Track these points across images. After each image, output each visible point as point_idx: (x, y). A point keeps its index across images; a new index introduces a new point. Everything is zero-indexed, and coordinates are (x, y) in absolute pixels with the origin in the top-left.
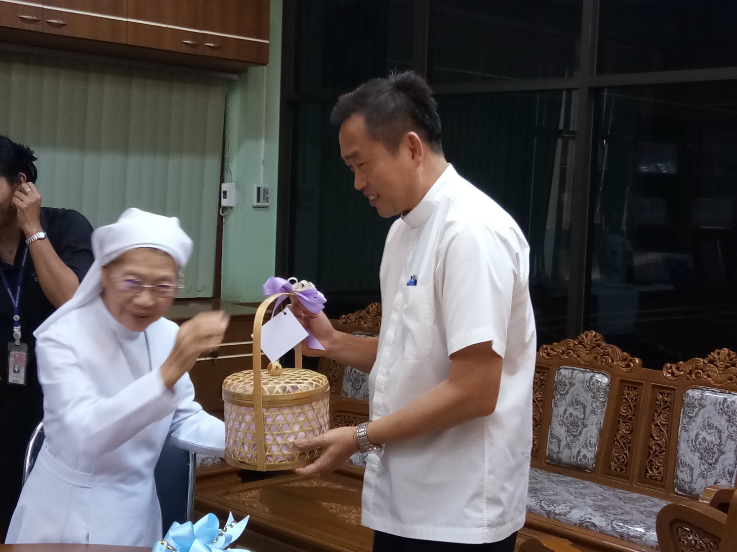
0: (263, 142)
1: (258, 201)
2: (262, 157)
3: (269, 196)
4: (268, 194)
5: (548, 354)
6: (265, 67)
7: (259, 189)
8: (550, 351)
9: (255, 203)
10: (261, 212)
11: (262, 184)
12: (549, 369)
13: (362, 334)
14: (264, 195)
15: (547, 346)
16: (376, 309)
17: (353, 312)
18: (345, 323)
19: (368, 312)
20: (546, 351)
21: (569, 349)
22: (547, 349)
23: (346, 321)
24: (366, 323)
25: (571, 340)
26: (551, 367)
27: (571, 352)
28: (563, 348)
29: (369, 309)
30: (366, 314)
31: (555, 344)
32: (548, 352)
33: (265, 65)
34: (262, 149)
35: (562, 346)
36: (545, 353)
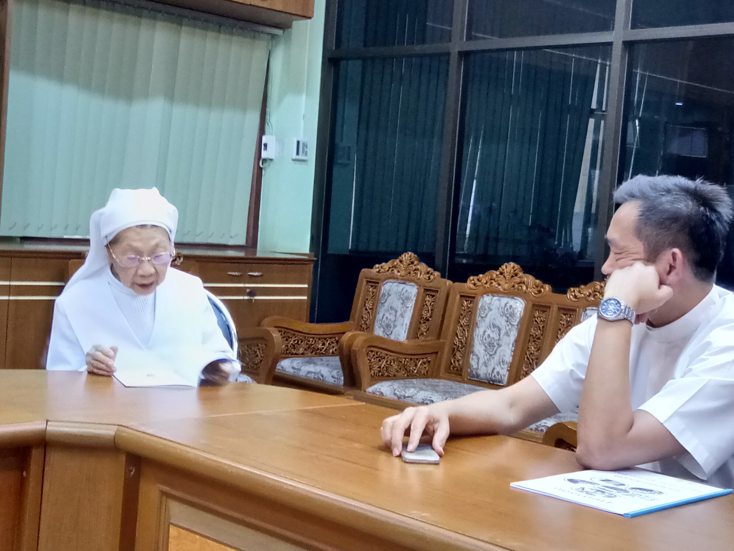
0: (304, 96)
1: (298, 153)
2: (303, 112)
3: (308, 150)
4: (307, 148)
5: (575, 297)
6: (309, 21)
7: (298, 142)
8: (577, 294)
9: (294, 156)
10: (298, 166)
11: (302, 139)
12: (576, 310)
13: (395, 282)
14: (303, 149)
15: (575, 289)
16: (409, 258)
17: (386, 261)
18: (379, 272)
19: (401, 261)
20: (573, 294)
21: (597, 292)
22: (574, 291)
23: (379, 271)
24: (399, 272)
25: (597, 283)
26: (578, 309)
27: (598, 294)
28: (590, 291)
29: (402, 258)
30: (399, 263)
31: (583, 286)
32: (575, 295)
33: (310, 18)
34: (303, 105)
35: (589, 288)
36: (572, 295)
